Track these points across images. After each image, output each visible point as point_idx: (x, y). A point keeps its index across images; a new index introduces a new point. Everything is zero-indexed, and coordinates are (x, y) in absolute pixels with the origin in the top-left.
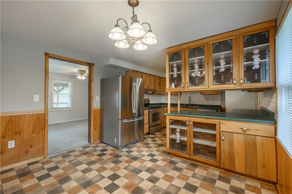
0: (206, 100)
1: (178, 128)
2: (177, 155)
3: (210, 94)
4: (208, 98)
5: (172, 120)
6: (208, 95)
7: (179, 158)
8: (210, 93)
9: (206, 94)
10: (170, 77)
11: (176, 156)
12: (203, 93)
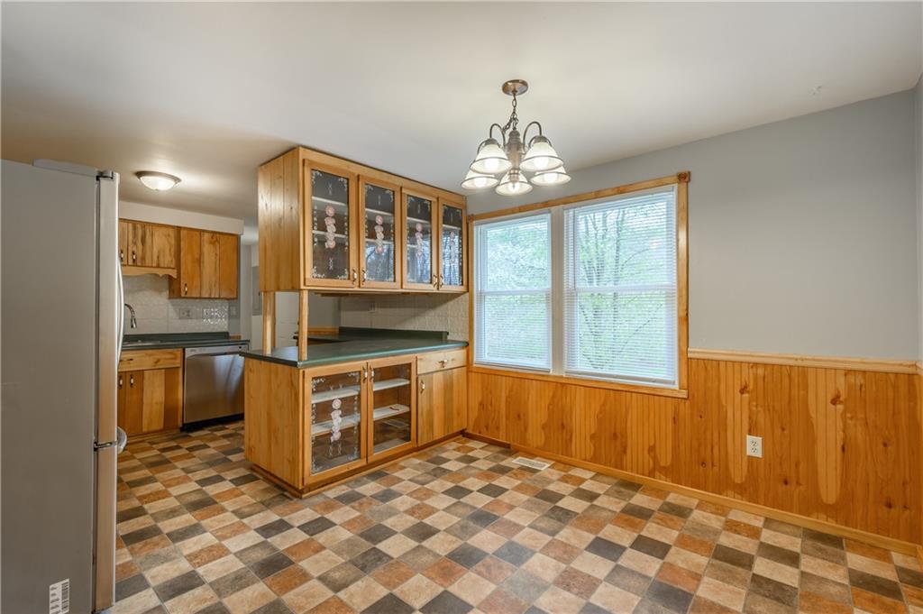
0: (180, 318)
1: (336, 397)
2: (322, 481)
3: (213, 296)
4: (188, 312)
5: (319, 378)
6: (207, 301)
7: (332, 485)
8: (210, 294)
9: (198, 296)
10: (314, 242)
11: (323, 486)
12: (186, 293)
